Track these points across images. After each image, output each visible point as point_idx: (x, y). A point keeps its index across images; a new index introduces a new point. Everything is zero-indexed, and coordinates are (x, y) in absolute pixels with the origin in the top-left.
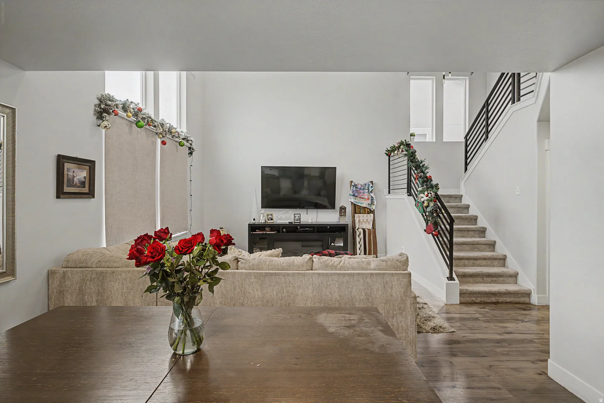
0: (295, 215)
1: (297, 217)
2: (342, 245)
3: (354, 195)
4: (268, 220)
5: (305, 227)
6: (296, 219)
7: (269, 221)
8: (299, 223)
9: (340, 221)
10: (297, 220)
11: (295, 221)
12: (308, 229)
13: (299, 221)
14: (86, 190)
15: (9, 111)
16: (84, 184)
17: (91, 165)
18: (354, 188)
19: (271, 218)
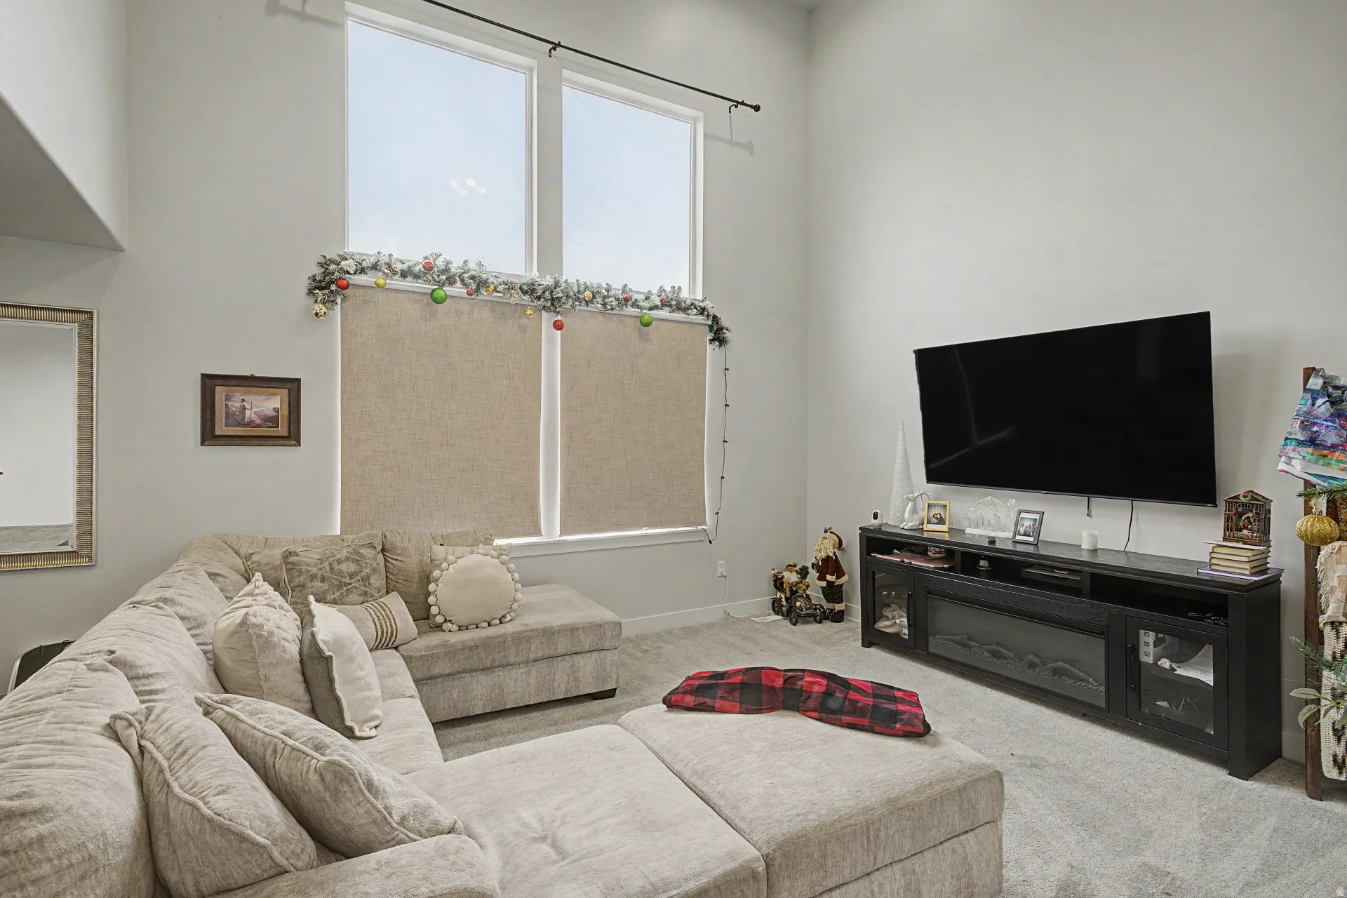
0: (1023, 515)
1: (1027, 523)
2: (1208, 678)
3: (1313, 442)
4: (929, 522)
5: (1052, 568)
6: (1022, 531)
7: (931, 527)
8: (1031, 549)
9: (1214, 561)
10: (1025, 535)
11: (1018, 537)
12: (1063, 574)
13: (1031, 539)
14: (282, 430)
15: (84, 317)
16: (273, 421)
17: (292, 387)
18: (1320, 402)
19: (939, 516)
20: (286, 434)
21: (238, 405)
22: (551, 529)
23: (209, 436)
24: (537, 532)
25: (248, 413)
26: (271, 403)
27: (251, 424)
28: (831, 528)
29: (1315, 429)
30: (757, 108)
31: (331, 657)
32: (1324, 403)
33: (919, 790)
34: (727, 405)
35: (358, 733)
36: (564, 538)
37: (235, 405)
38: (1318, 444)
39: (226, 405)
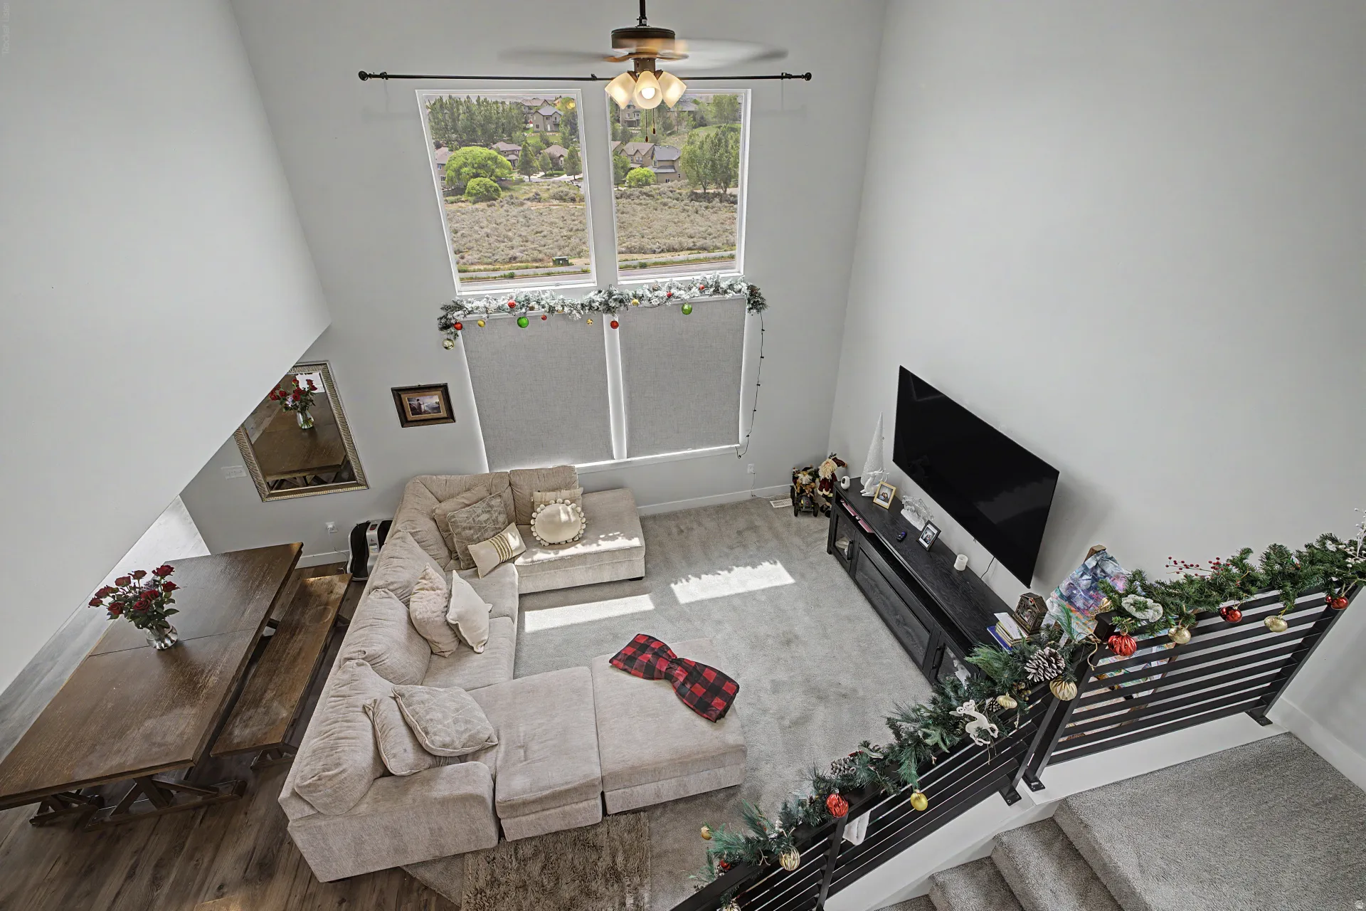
0: (929, 526)
1: (929, 533)
3: (1069, 598)
4: (878, 497)
6: (924, 536)
7: (878, 501)
10: (925, 540)
13: (927, 546)
14: (444, 414)
15: (323, 367)
16: (437, 409)
17: (444, 389)
18: (1086, 577)
19: (886, 495)
20: (446, 415)
21: (416, 402)
22: (619, 452)
23: (405, 422)
24: (612, 458)
25: (422, 406)
26: (433, 400)
27: (425, 412)
28: (835, 455)
29: (1075, 592)
30: (808, 77)
31: (457, 624)
32: (1087, 579)
33: (689, 756)
34: (762, 357)
35: (475, 650)
36: (629, 459)
37: (415, 403)
38: (1072, 602)
39: (410, 404)
